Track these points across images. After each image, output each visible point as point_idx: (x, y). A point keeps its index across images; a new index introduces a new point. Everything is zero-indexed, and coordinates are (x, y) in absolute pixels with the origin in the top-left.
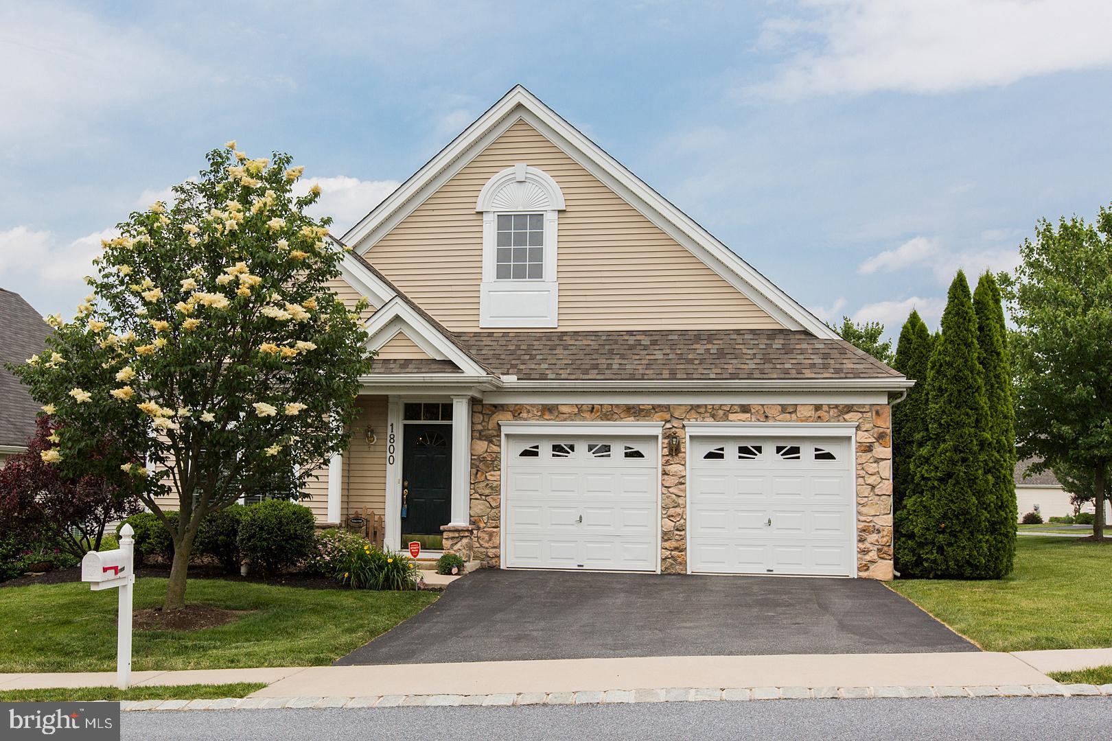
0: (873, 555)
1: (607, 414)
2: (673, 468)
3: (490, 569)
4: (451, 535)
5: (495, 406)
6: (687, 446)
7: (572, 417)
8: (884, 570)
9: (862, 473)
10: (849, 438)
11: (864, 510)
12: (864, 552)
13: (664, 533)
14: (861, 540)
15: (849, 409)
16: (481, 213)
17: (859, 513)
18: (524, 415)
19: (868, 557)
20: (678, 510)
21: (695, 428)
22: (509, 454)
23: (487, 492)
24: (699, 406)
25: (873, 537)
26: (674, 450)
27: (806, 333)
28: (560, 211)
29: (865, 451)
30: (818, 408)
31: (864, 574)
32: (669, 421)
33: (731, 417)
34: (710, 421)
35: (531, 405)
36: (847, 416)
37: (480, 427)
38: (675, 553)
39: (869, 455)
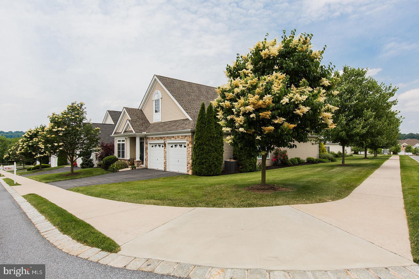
0: (189, 169)
1: (158, 139)
2: (165, 149)
3: (146, 168)
4: (135, 162)
5: (147, 138)
6: (167, 145)
7: (155, 139)
8: (190, 173)
9: (187, 150)
10: (186, 143)
11: (188, 159)
12: (188, 168)
13: (164, 163)
14: (188, 166)
15: (186, 136)
16: (153, 100)
17: (187, 159)
18: (150, 139)
19: (188, 169)
20: (166, 158)
21: (168, 141)
22: (149, 147)
23: (146, 154)
24: (168, 137)
25: (189, 165)
26: (165, 146)
27: (188, 119)
28: (161, 98)
29: (188, 146)
30: (182, 136)
31: (188, 173)
32: (165, 140)
33: (172, 139)
34: (169, 140)
35: (151, 137)
36: (186, 138)
37: (146, 142)
38: (165, 167)
39: (189, 146)
